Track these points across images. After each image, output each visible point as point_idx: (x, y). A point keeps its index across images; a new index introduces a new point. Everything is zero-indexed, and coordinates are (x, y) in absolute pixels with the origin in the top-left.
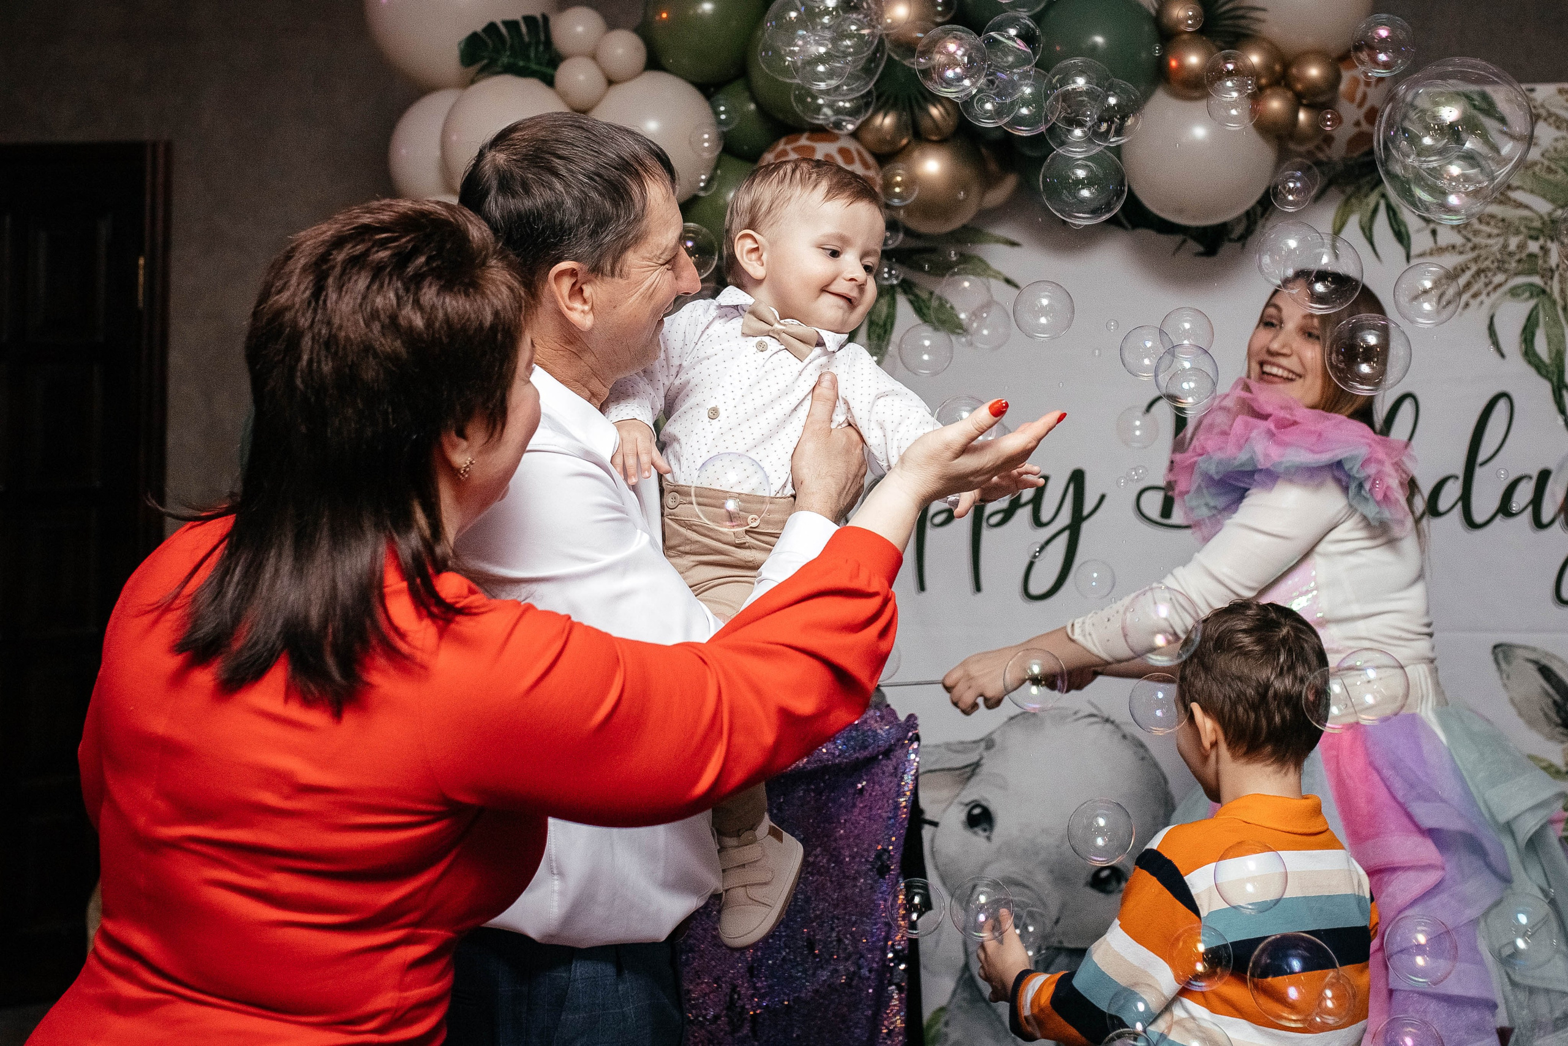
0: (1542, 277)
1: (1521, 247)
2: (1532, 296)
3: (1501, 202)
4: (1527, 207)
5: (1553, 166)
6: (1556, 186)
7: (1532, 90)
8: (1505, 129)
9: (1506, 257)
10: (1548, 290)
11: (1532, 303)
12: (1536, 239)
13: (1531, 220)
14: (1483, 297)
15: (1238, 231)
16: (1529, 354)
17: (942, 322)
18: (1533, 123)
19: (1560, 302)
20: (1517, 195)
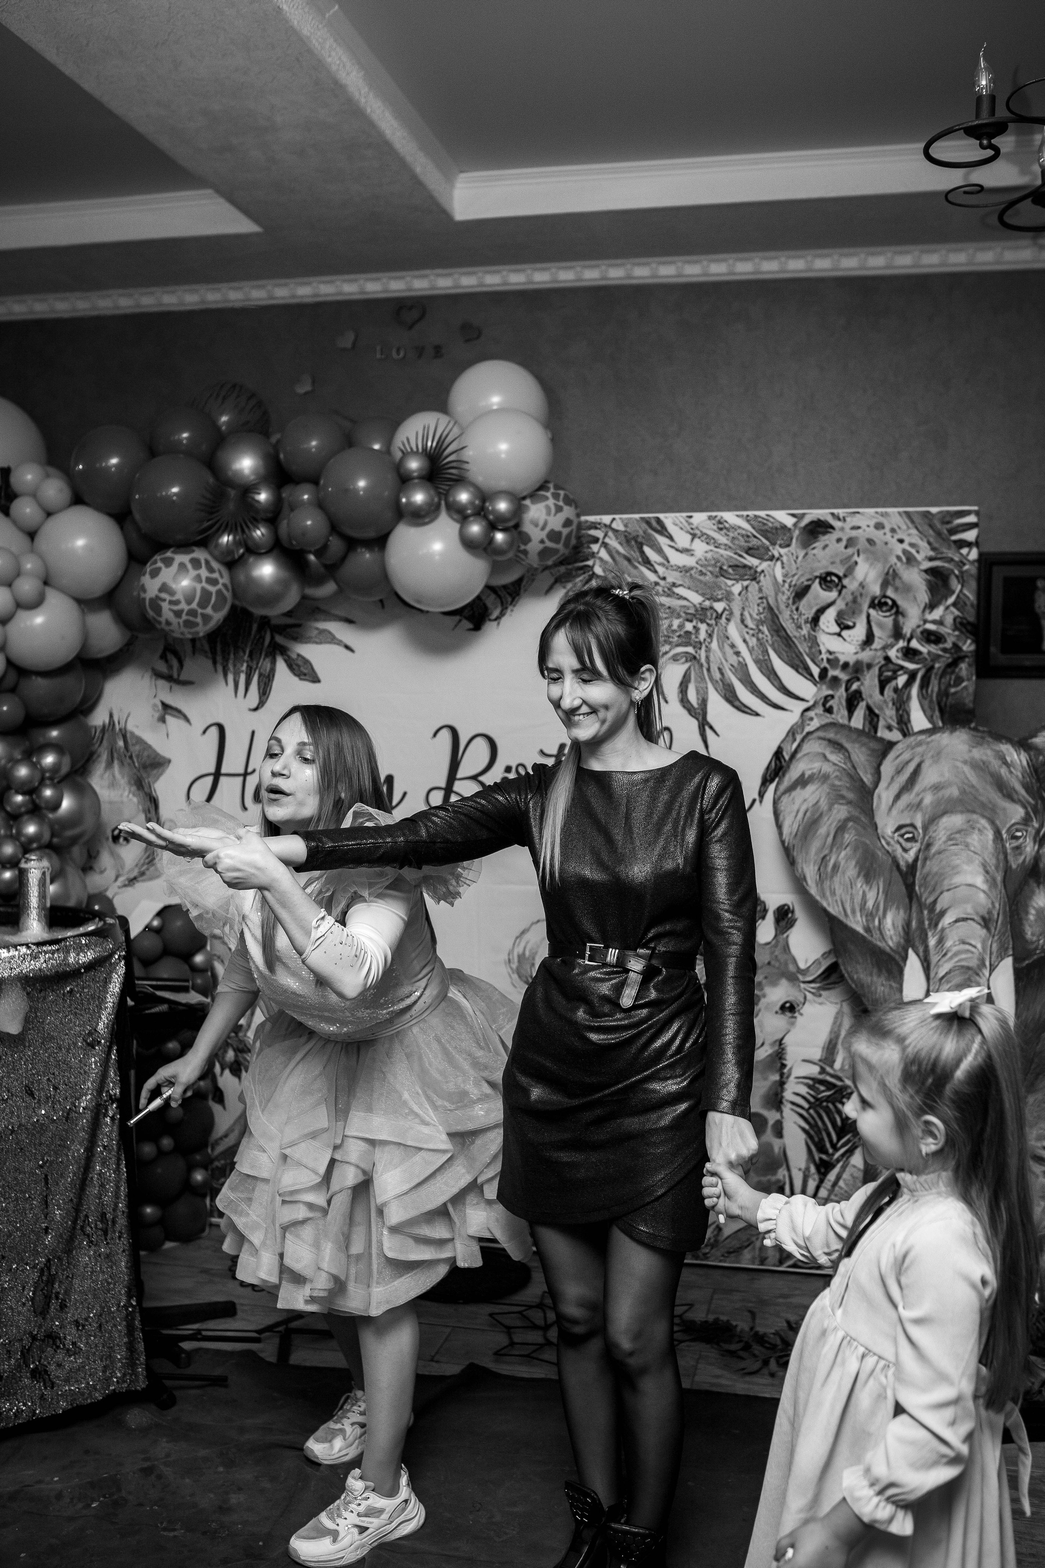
0: (694, 647)
1: (681, 626)
2: (686, 661)
3: (668, 596)
4: (685, 599)
5: (704, 570)
6: (705, 584)
7: (691, 517)
8: (672, 544)
9: (671, 635)
10: (698, 657)
11: (687, 666)
12: (691, 621)
13: (688, 608)
15: (496, 614)
16: (684, 701)
17: (305, 675)
18: (692, 540)
19: (705, 665)
20: (679, 591)
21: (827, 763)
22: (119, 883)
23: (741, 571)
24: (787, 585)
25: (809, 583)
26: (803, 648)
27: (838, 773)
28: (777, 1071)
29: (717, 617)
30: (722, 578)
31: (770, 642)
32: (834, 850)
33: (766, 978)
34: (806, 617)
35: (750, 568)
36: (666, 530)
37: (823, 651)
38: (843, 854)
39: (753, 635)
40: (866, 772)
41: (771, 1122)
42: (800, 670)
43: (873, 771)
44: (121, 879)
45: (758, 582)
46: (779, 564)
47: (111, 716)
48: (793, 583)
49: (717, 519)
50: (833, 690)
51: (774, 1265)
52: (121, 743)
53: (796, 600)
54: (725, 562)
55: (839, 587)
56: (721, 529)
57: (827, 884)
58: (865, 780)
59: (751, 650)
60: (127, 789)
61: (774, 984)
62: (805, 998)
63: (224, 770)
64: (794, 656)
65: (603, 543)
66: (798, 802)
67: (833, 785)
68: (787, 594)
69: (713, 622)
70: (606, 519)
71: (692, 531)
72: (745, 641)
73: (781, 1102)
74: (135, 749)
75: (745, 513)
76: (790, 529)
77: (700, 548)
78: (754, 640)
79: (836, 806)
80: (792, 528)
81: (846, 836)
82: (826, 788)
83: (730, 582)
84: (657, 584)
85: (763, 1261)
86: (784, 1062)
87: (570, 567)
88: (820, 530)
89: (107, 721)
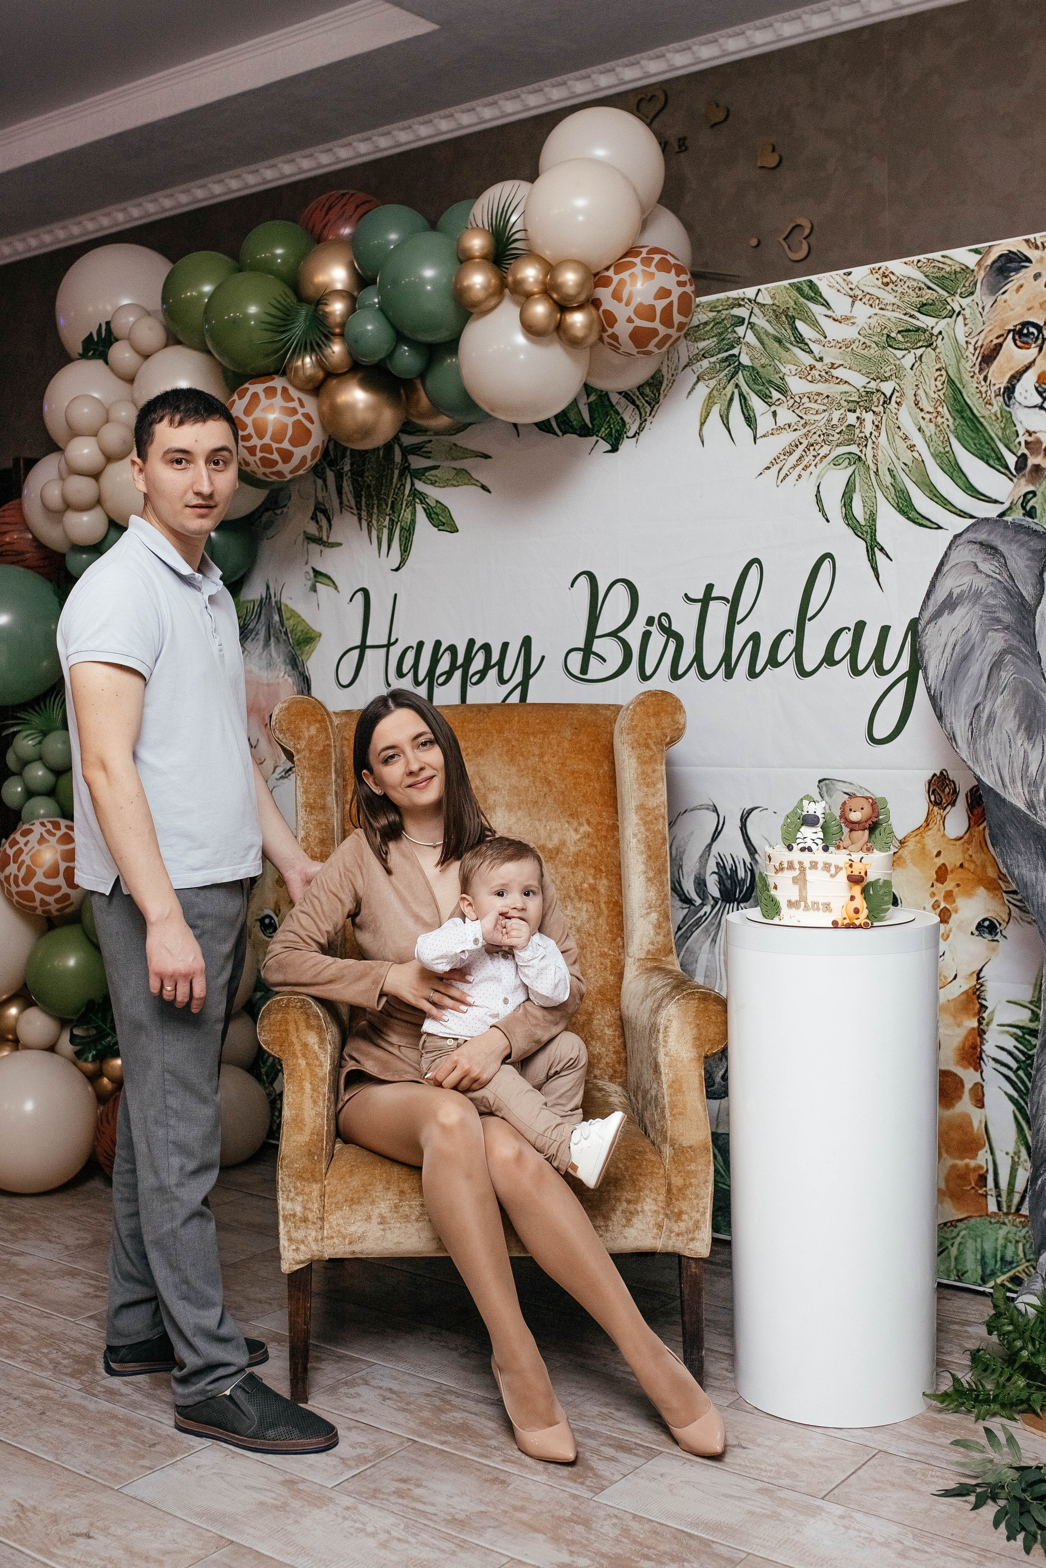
0: (859, 445)
1: (843, 419)
2: (850, 464)
3: (827, 381)
4: (846, 382)
5: (868, 342)
6: (870, 360)
7: (850, 274)
8: (829, 313)
9: (830, 431)
10: (863, 457)
11: (850, 470)
12: (855, 411)
13: (850, 394)
14: (812, 468)
15: (634, 428)
16: (849, 517)
17: (444, 524)
18: (853, 302)
19: (873, 467)
20: (838, 373)
21: (978, 575)
22: (276, 775)
23: (913, 336)
24: (971, 348)
25: (1001, 340)
26: (994, 430)
27: (992, 588)
28: (974, 1015)
29: (884, 402)
30: (890, 349)
31: (952, 428)
32: (989, 695)
33: (958, 885)
34: (997, 387)
35: (925, 331)
36: (821, 296)
37: (1021, 433)
38: (1000, 699)
39: (931, 421)
40: (1026, 584)
41: (968, 1086)
42: (991, 462)
43: (1034, 581)
44: (279, 770)
45: (934, 350)
46: (961, 318)
47: (268, 588)
48: (979, 344)
49: (881, 271)
50: (1033, 484)
51: (975, 1283)
52: (276, 618)
53: (984, 365)
54: (894, 329)
55: (1039, 342)
56: (887, 284)
57: (980, 743)
58: (1024, 593)
59: (928, 442)
60: (283, 668)
61: (969, 894)
62: (1010, 914)
63: (368, 643)
64: (984, 443)
65: (749, 323)
66: (945, 632)
67: (986, 606)
68: (972, 359)
69: (881, 409)
70: (750, 292)
71: (851, 293)
72: (919, 430)
73: (981, 1058)
74: (289, 624)
75: (916, 258)
76: (973, 271)
77: (862, 312)
78: (932, 426)
79: (990, 634)
80: (976, 269)
81: (1003, 674)
82: (978, 610)
83: (899, 354)
84: (812, 368)
85: (960, 1276)
86: (984, 1002)
87: (713, 359)
88: (1012, 265)
89: (264, 596)
